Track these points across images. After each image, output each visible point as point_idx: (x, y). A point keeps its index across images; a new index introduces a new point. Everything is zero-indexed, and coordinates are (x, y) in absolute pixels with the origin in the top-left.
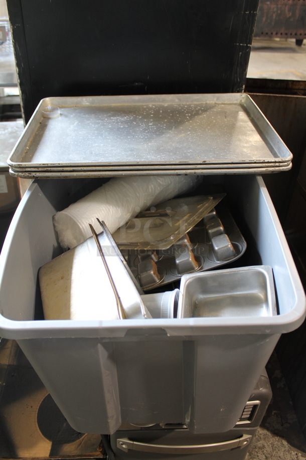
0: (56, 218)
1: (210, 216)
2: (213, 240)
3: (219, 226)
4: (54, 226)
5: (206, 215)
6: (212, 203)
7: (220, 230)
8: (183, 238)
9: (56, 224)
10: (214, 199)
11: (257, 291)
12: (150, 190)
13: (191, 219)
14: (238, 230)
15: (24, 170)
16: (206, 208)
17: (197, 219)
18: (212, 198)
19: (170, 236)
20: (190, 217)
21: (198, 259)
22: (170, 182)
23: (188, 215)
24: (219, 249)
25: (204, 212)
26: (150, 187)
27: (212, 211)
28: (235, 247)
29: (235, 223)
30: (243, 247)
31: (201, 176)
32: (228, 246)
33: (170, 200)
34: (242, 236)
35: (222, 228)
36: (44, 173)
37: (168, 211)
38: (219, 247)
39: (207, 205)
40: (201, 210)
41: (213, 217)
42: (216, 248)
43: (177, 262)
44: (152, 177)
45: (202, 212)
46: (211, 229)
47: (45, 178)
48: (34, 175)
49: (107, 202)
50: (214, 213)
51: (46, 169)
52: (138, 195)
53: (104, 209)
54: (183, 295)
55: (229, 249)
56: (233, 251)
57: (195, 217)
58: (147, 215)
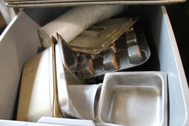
0: (40, 31)
1: (129, 31)
2: (128, 49)
3: (134, 38)
4: (39, 36)
5: (127, 30)
6: (131, 23)
7: (134, 42)
8: (111, 45)
9: (40, 35)
10: (133, 20)
11: (155, 87)
12: (96, 14)
13: (117, 33)
14: (146, 42)
15: (13, 3)
16: (127, 26)
17: (120, 33)
18: (131, 19)
19: (102, 45)
20: (117, 31)
21: (118, 61)
22: (107, 9)
23: (116, 30)
24: (131, 56)
25: (125, 28)
26: (95, 12)
27: (131, 28)
28: (143, 54)
29: (145, 36)
30: (148, 55)
31: (127, 5)
32: (137, 54)
33: (108, 19)
34: (148, 47)
35: (135, 40)
36: (25, 5)
37: (104, 27)
38: (132, 55)
39: (128, 24)
40: (123, 28)
41: (131, 32)
42: (130, 55)
43: (104, 63)
44: (96, 6)
45: (124, 29)
46: (129, 40)
47: (27, 8)
48: (19, 6)
49: (68, 21)
50: (132, 29)
51: (25, 2)
52: (88, 17)
53: (66, 26)
54: (104, 88)
55: (138, 56)
56: (141, 58)
57: (119, 32)
58: (93, 29)
